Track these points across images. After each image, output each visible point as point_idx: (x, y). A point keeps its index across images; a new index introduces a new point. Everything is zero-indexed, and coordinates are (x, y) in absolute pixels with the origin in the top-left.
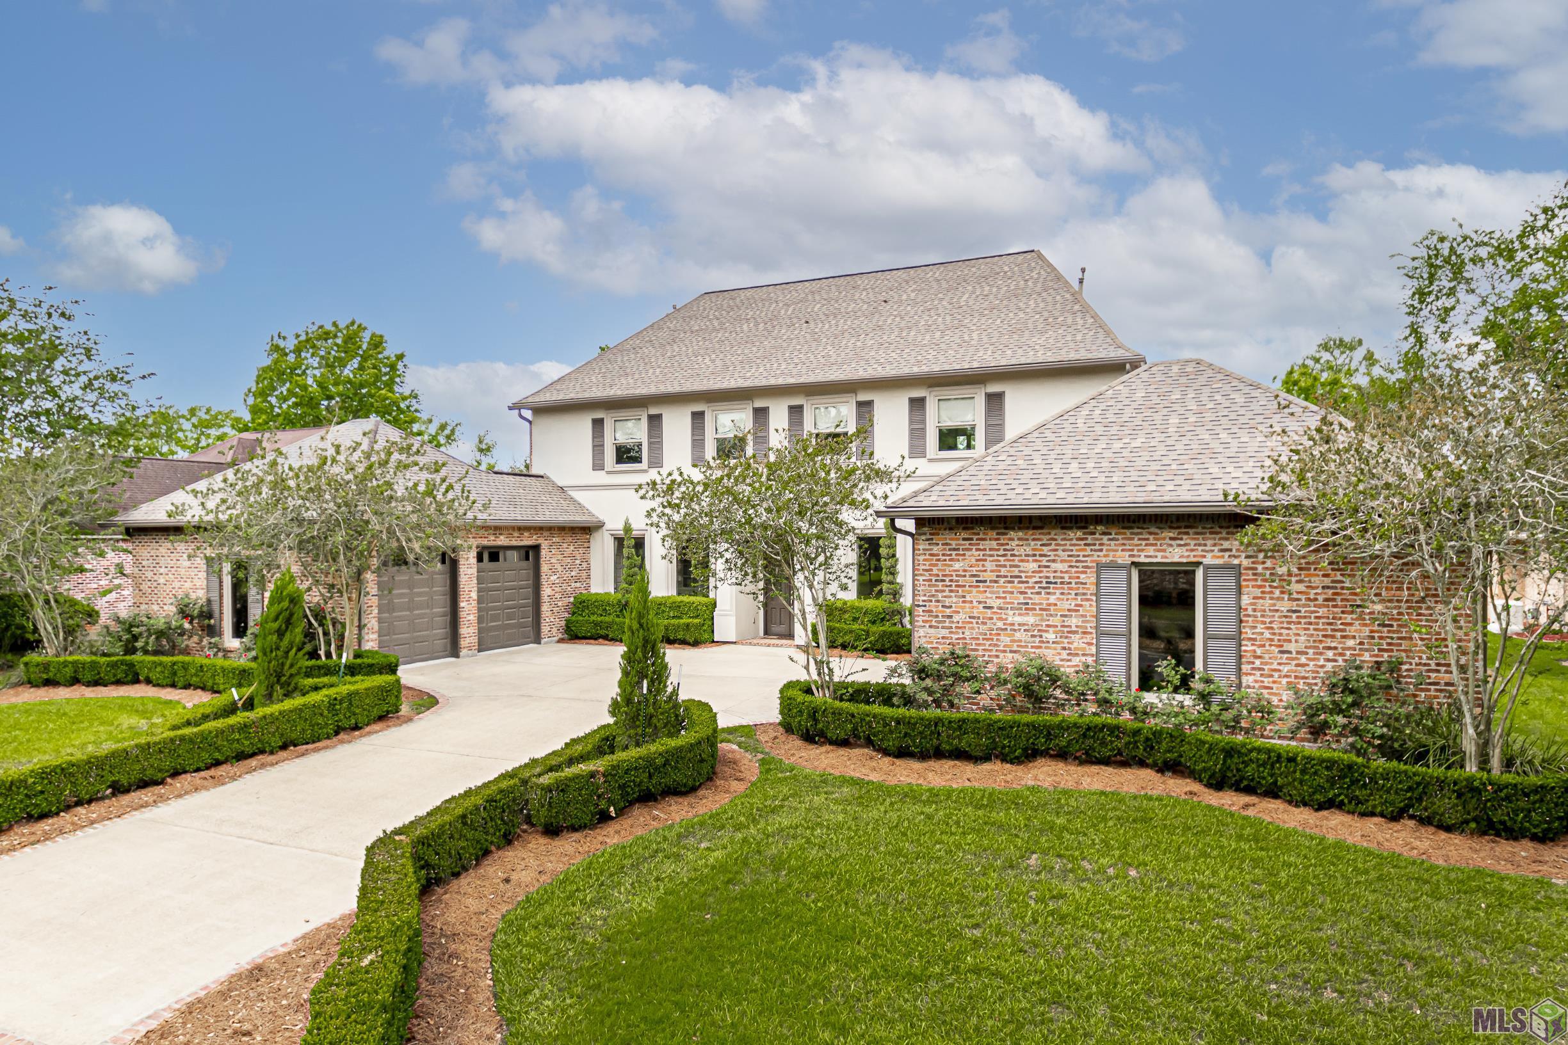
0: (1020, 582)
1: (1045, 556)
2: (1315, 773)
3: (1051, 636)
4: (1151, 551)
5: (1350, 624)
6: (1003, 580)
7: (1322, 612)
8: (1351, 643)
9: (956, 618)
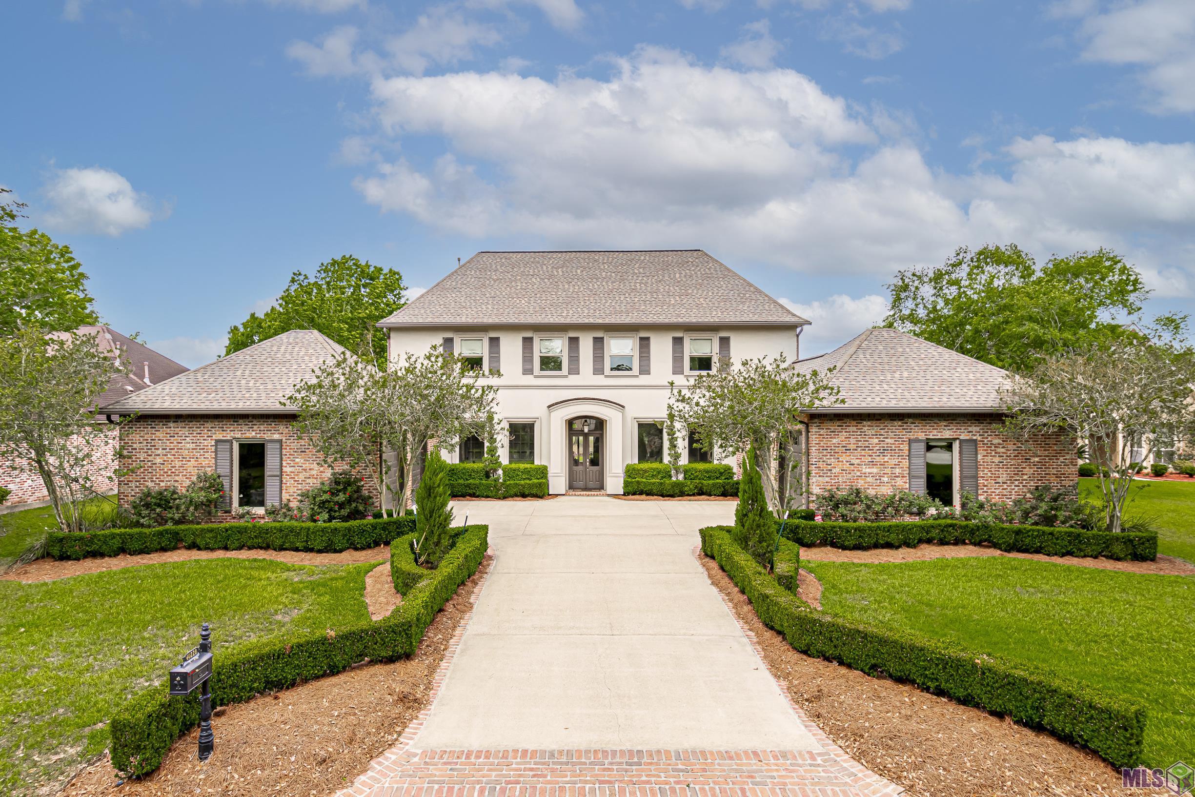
0: (869, 450)
1: (882, 435)
2: (1063, 539)
3: (885, 479)
4: (935, 432)
5: (1025, 468)
6: (860, 449)
7: (1013, 462)
8: (1025, 477)
9: (834, 471)
